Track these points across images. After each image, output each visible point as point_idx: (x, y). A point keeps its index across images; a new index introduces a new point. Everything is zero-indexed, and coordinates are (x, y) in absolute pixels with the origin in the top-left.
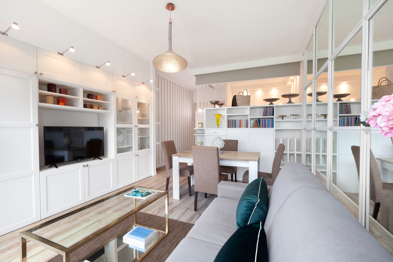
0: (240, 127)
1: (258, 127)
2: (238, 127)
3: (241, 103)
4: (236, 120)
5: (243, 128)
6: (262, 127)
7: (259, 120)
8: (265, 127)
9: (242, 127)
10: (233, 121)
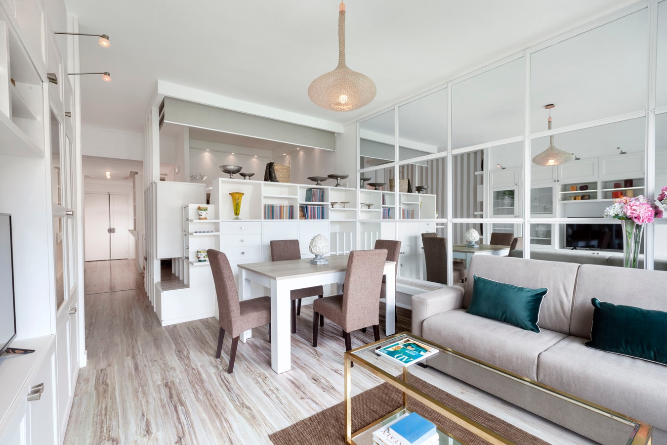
0: (280, 218)
1: (304, 218)
2: (277, 219)
3: (281, 177)
4: (273, 206)
5: (285, 220)
6: (311, 218)
7: (306, 206)
8: (314, 218)
9: (283, 219)
10: (268, 206)
